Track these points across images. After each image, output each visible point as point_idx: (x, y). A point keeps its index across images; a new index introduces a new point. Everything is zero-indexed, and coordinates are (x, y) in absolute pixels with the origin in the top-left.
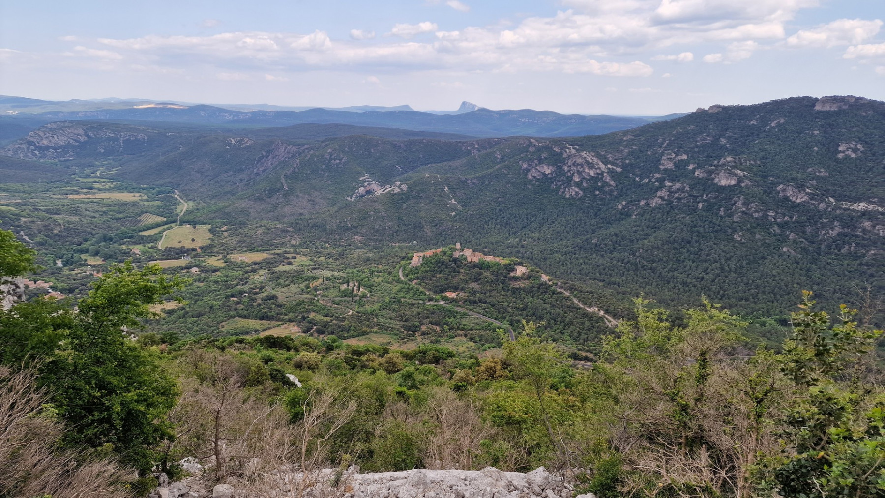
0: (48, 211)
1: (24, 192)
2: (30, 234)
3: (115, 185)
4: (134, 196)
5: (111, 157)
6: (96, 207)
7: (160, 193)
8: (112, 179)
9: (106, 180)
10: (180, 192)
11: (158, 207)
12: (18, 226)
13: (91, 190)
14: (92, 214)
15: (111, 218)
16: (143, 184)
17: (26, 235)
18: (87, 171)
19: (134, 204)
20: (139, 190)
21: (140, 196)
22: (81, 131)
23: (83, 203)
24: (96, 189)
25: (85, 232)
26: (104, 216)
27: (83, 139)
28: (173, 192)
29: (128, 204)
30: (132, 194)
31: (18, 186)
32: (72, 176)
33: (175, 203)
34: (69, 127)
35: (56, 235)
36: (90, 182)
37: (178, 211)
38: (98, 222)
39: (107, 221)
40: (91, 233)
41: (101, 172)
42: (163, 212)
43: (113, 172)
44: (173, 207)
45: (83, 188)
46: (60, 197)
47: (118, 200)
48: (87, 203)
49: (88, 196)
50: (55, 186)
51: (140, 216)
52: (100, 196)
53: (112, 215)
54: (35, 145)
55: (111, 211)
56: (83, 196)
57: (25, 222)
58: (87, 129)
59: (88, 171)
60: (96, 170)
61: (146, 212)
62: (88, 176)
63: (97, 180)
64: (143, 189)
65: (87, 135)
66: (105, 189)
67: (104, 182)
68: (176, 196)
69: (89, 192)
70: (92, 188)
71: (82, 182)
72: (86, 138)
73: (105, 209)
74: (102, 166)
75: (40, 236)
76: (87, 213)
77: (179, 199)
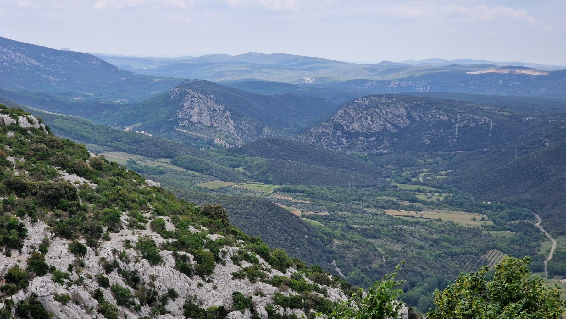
0: (364, 232)
1: (331, 199)
2: (344, 266)
3: (445, 198)
4: (474, 219)
5: (439, 153)
6: (424, 232)
7: (512, 217)
8: (440, 187)
9: (433, 189)
10: (543, 218)
11: (513, 242)
12: (330, 252)
13: (415, 204)
14: (420, 243)
15: (445, 253)
16: (485, 200)
17: (339, 267)
18: (406, 173)
19: (475, 232)
20: (480, 210)
21: (483, 219)
22: (403, 111)
23: (405, 223)
24: (420, 202)
25: (413, 271)
26: (436, 248)
27: (404, 123)
28: (533, 217)
29: (467, 231)
30: (471, 216)
31: (324, 190)
32: (388, 180)
33: (537, 238)
34: (388, 105)
35: (375, 271)
36: (411, 191)
37: (543, 252)
38: (428, 256)
39: (440, 256)
40: (420, 274)
41: (425, 176)
42: (520, 251)
43: (442, 176)
44: (534, 244)
45: (403, 200)
46: (375, 210)
47: (453, 223)
48: (411, 224)
49: (412, 213)
50: (367, 193)
51: (485, 253)
52: (428, 214)
53: (447, 248)
54: (343, 128)
55: (444, 241)
56: (403, 212)
57: (338, 247)
58: (411, 108)
59: (409, 172)
60: (418, 171)
61: (493, 248)
62: (407, 181)
63: (421, 188)
64: (486, 207)
65: (410, 117)
66: (432, 203)
67: (430, 192)
68: (537, 225)
69: (412, 206)
70: (414, 200)
71: (401, 190)
72: (408, 122)
73: (435, 236)
74: (426, 165)
75: (355, 270)
76: (414, 240)
77: (542, 229)
